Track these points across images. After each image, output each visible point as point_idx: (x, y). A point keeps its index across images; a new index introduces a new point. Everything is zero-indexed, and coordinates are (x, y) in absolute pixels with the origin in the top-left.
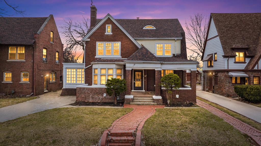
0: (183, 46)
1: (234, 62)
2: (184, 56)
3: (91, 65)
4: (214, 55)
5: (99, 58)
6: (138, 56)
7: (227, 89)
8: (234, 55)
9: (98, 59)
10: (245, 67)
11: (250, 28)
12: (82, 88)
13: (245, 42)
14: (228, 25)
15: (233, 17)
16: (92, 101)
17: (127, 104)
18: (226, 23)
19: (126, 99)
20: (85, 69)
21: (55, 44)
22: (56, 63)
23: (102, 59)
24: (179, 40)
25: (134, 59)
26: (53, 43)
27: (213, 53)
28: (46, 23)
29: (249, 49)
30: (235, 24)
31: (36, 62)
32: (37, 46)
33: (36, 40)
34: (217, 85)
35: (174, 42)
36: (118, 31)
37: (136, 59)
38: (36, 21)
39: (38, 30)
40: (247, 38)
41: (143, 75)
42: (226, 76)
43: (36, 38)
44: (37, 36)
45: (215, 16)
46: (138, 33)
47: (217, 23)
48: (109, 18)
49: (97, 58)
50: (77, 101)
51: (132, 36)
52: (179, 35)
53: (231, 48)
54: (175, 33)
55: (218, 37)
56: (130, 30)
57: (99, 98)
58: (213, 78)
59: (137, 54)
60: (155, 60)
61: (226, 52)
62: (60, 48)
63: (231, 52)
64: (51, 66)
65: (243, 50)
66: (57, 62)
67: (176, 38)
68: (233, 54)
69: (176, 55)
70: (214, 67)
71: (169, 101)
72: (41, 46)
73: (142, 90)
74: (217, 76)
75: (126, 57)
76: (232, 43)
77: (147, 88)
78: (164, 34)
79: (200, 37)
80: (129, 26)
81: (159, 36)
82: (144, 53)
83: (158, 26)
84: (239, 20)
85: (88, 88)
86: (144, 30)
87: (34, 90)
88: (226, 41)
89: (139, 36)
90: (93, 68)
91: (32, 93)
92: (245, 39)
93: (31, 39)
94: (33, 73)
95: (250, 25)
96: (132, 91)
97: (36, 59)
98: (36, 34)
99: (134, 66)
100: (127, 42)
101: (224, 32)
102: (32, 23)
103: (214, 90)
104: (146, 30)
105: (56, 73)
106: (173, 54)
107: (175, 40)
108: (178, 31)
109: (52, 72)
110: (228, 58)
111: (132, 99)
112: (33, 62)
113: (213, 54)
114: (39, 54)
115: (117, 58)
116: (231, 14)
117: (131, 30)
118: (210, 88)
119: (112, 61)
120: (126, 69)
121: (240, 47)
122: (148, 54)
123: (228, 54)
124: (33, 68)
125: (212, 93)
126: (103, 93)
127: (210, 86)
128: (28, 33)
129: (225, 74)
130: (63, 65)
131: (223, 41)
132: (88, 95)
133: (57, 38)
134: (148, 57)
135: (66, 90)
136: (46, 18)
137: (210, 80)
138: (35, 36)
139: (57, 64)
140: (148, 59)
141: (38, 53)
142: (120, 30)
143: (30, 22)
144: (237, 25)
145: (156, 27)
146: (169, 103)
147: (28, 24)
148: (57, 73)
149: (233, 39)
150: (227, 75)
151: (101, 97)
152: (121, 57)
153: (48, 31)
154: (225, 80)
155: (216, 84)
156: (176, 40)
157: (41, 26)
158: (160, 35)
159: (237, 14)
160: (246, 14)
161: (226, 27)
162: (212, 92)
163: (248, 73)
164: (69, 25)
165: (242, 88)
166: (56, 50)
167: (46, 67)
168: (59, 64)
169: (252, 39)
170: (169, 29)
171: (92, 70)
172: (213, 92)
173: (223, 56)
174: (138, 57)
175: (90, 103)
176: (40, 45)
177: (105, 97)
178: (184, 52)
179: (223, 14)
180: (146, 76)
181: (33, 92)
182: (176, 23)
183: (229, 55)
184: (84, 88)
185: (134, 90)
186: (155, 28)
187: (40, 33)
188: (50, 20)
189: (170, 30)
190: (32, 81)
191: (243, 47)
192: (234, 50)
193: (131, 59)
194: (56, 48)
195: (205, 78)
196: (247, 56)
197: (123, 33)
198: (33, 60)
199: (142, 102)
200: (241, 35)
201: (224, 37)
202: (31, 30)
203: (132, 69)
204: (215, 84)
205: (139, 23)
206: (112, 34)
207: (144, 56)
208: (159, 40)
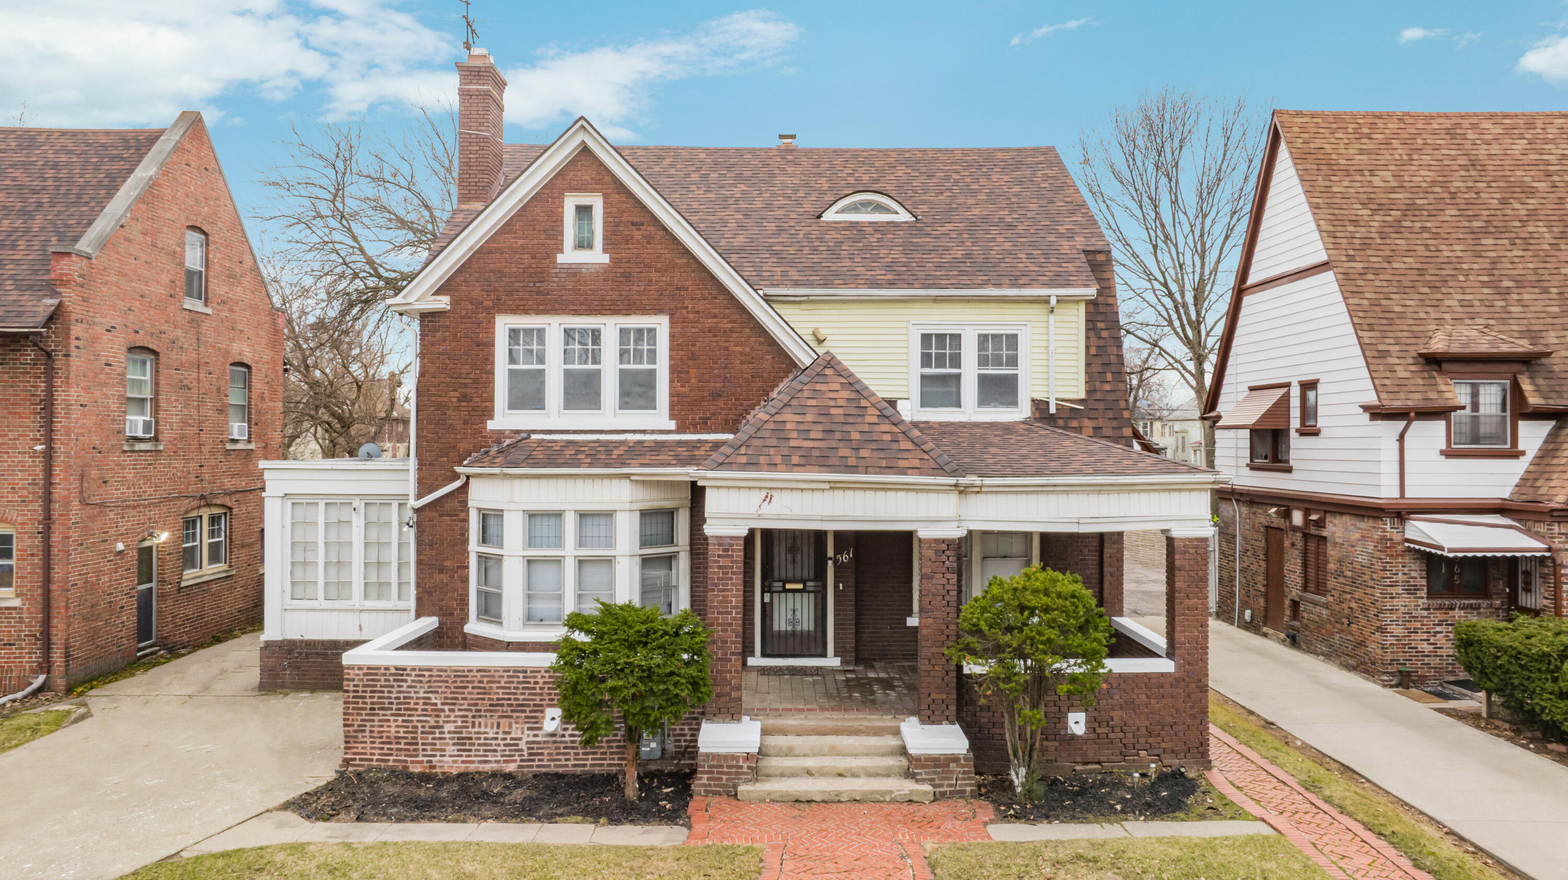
0: (1101, 343)
1: (1442, 453)
2: (1110, 414)
3: (457, 484)
4: (1295, 392)
5: (518, 432)
6: (794, 435)
7: (1399, 631)
8: (1441, 403)
9: (508, 442)
10: (1516, 480)
11: (1533, 214)
12: (387, 669)
13: (1513, 309)
14: (1393, 190)
15: (1420, 141)
16: (462, 768)
17: (716, 793)
18: (1377, 182)
19: (707, 755)
20: (417, 511)
21: (225, 314)
22: (229, 446)
23: (534, 437)
24: (1077, 302)
25: (763, 460)
26: (208, 311)
27: (1295, 377)
28: (152, 172)
29: (1544, 361)
30: (1434, 183)
31: (67, 454)
32: (74, 343)
33: (69, 296)
34: (1323, 599)
35: (1044, 318)
36: (649, 239)
37: (778, 459)
38: (79, 156)
39: (89, 224)
40: (1520, 284)
41: (830, 553)
42: (1385, 544)
43: (65, 283)
44: (71, 267)
45: (1303, 129)
46: (792, 250)
47: (1320, 181)
48: (585, 150)
49: (500, 435)
50: (347, 762)
51: (748, 271)
52: (1070, 267)
53: (1421, 355)
54: (1046, 255)
55: (1329, 276)
56: (732, 225)
57: (514, 745)
58: (1293, 545)
59: (788, 416)
60: (916, 463)
61: (1387, 382)
62: (257, 335)
63: (1421, 382)
64: (193, 466)
65: (1504, 368)
66: (236, 437)
67: (1054, 293)
68: (1433, 395)
69: (1053, 410)
70: (1294, 475)
71: (1023, 771)
72: (108, 336)
73: (824, 655)
74: (1325, 538)
75: (704, 421)
76: (1422, 315)
77: (858, 641)
78: (968, 255)
79: (1176, 246)
80: (726, 199)
81: (939, 278)
82: (833, 411)
83: (924, 202)
84: (1463, 161)
85: (429, 670)
86: (835, 229)
87: (57, 656)
88: (1384, 302)
89: (794, 274)
90: (470, 504)
91: (42, 678)
92: (1508, 292)
93: (30, 288)
94: (46, 534)
95: (1531, 192)
96: (751, 661)
97: (68, 435)
98: (68, 254)
99: (766, 509)
100: (715, 317)
101: (1366, 244)
102: (50, 173)
103: (1296, 624)
104: (845, 229)
105: (230, 509)
106: (1033, 400)
107: (1046, 301)
108: (1061, 236)
109: (199, 507)
110: (1403, 424)
111: (748, 757)
112: (49, 456)
113: (1288, 385)
114: (97, 394)
115: (644, 432)
116: (1408, 120)
117: (741, 227)
118: (1266, 609)
119: (609, 453)
120: (710, 529)
121: (1483, 346)
122: (868, 419)
123: (1402, 396)
124: (48, 499)
125: (1283, 642)
126: (539, 708)
127: (1266, 596)
128: (14, 246)
129: (1384, 530)
130: (267, 475)
131: (1366, 302)
132: (432, 721)
133: (237, 270)
134: (868, 440)
135: (290, 652)
136: (149, 139)
137: (1266, 554)
138: (64, 267)
139: (239, 446)
140: (863, 453)
141: (87, 389)
142: (662, 233)
143: (33, 163)
144: (1453, 195)
145: (915, 207)
146: (1023, 785)
147: (14, 179)
148: (235, 511)
149: (1426, 290)
150: (1397, 537)
151: (528, 737)
152: (672, 425)
153: (165, 229)
154: (1384, 570)
155: (1312, 586)
156: (1053, 301)
157: (111, 189)
158: (938, 267)
159: (1446, 116)
160: (1506, 116)
161: (1380, 208)
162: (1282, 636)
163: (1542, 528)
164: (331, 173)
165: (1521, 648)
166: (227, 353)
167: (147, 479)
168: (252, 446)
169: (1554, 290)
170: (1002, 220)
171: (466, 520)
172: (1293, 641)
173: (1366, 408)
174: (793, 443)
175: (447, 779)
176: (100, 330)
177: (553, 735)
178: (1107, 387)
179: (1354, 115)
180: (844, 558)
181: (46, 666)
182: (1046, 178)
183: (1410, 403)
184: (397, 669)
185: (764, 655)
186: (904, 216)
187: (104, 244)
188: (178, 148)
189: (1010, 226)
190: (39, 591)
191: (1505, 348)
192: (1440, 371)
193: (744, 460)
194: (232, 340)
195: (1234, 537)
196: (1530, 410)
197: (687, 252)
198: (49, 441)
199: (823, 773)
200: (1483, 264)
201: (1370, 277)
202: (38, 222)
203: (752, 532)
204: (1305, 588)
205: (792, 176)
206: (605, 259)
207: (838, 435)
208: (936, 300)
